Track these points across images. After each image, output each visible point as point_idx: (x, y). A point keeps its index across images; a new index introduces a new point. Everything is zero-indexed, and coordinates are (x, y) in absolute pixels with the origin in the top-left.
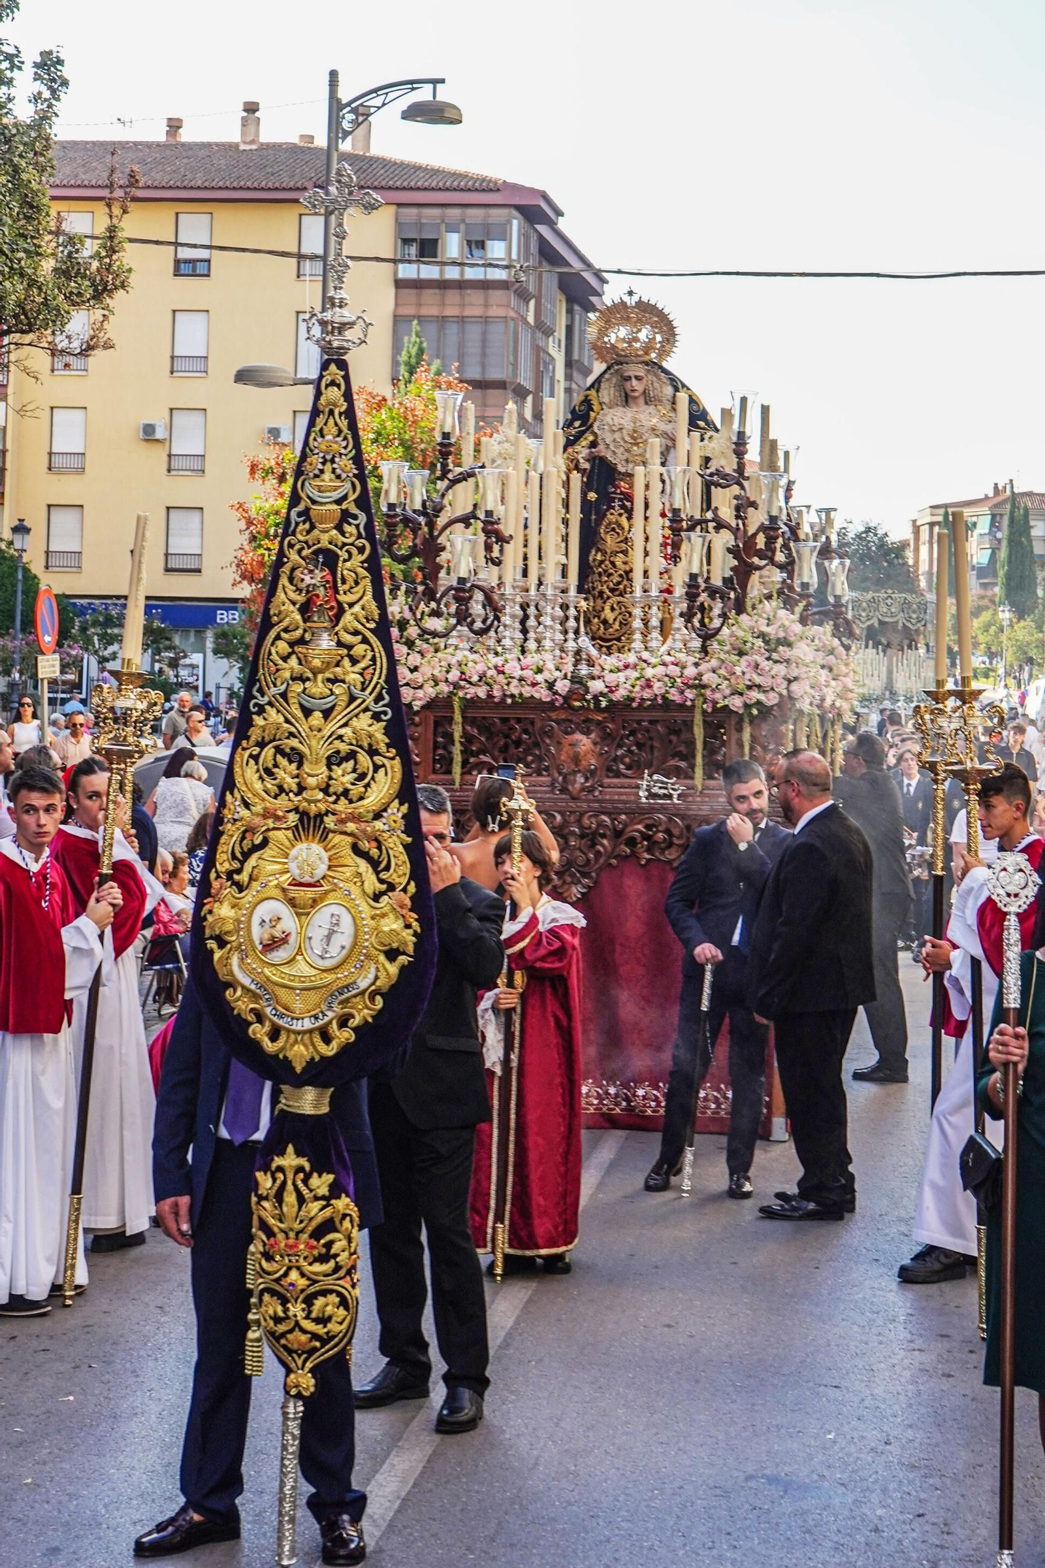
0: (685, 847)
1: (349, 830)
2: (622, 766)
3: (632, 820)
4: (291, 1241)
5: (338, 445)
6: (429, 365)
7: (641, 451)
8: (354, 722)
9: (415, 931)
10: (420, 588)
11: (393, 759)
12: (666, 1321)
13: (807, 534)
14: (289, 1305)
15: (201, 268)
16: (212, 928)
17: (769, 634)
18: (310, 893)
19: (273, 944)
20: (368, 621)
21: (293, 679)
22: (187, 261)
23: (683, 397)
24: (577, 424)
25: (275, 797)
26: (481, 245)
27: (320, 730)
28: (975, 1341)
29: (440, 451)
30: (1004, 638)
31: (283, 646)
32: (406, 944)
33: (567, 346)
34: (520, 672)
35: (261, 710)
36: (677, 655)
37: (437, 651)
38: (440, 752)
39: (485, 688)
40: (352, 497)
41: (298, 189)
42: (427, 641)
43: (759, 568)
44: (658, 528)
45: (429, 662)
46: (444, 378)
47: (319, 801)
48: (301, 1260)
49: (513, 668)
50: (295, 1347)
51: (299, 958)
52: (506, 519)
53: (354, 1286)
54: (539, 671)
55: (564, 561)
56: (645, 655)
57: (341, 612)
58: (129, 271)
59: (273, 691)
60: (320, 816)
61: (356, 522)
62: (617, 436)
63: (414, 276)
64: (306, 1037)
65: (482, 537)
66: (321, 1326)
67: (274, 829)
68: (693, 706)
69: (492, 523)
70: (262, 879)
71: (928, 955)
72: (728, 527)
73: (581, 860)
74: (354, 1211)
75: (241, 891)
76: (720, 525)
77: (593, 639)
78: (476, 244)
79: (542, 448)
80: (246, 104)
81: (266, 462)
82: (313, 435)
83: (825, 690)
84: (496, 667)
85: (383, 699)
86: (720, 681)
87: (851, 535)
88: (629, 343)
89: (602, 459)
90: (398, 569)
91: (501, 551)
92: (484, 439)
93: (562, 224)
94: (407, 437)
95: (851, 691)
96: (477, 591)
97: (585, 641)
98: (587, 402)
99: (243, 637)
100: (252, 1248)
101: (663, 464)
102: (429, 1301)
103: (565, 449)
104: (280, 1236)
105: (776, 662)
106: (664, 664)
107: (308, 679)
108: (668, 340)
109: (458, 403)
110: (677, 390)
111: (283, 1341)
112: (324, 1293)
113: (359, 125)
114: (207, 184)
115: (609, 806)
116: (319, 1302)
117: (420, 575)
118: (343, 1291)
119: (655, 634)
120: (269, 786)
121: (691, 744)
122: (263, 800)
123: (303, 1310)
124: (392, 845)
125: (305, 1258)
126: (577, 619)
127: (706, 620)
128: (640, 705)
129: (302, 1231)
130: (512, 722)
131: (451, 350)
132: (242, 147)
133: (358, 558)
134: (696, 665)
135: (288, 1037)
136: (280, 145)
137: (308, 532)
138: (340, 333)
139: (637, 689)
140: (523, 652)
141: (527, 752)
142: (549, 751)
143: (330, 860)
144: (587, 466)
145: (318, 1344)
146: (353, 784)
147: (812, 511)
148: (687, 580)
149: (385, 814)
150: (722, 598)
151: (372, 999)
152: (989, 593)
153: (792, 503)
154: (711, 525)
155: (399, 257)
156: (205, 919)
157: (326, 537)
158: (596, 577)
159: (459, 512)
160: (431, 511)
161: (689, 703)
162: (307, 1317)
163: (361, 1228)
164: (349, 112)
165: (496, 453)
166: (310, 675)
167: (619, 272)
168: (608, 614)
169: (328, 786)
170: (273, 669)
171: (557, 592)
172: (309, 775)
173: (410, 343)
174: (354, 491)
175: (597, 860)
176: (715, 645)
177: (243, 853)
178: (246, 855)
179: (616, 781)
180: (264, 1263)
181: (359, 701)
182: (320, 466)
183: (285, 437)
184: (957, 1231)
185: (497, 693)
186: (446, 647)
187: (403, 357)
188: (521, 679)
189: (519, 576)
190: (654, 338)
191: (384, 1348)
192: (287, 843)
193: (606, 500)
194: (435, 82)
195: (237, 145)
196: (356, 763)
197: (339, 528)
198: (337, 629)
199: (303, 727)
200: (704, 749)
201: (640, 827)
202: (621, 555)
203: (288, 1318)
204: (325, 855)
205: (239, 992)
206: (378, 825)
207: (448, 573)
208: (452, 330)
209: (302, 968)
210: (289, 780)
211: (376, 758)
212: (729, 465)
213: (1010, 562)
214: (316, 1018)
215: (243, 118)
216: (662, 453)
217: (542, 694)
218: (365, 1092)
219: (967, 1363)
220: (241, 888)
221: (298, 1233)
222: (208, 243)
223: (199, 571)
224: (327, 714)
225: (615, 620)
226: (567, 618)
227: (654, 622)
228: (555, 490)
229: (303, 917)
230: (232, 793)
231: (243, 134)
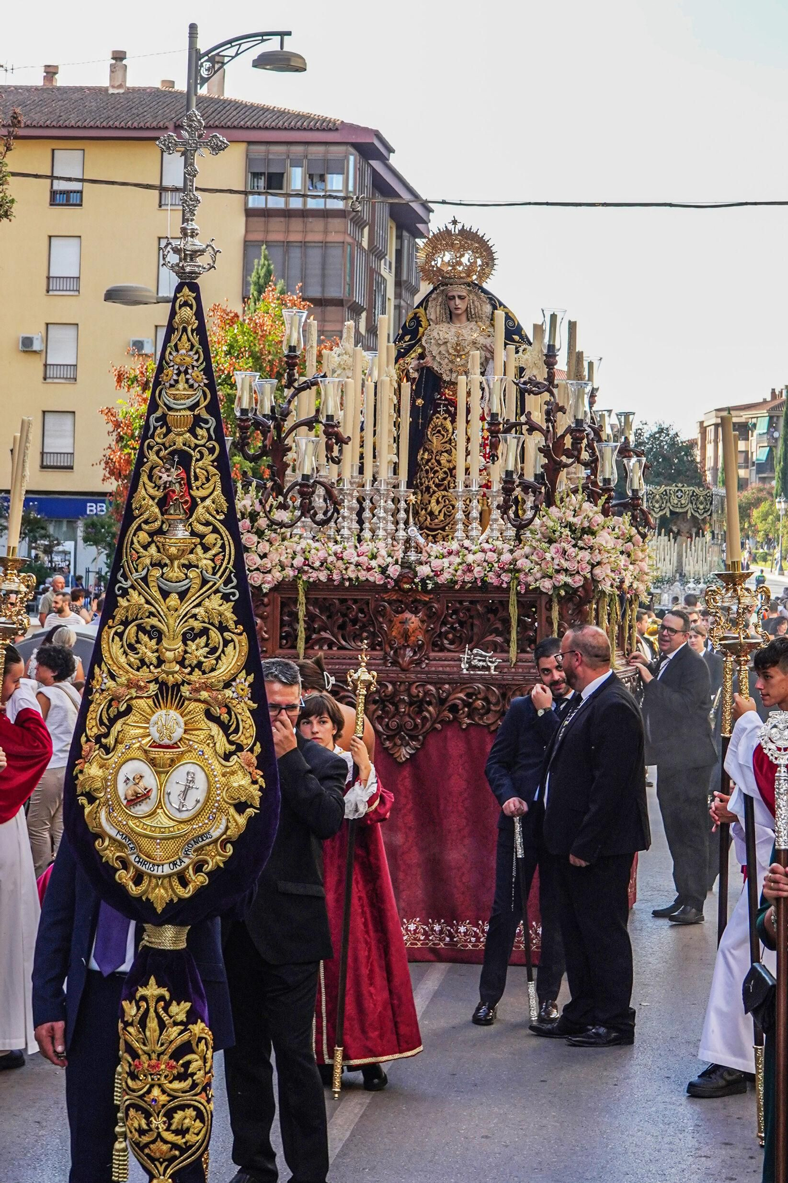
0: (502, 713)
1: (202, 698)
2: (446, 642)
3: (453, 690)
4: (153, 1062)
5: (191, 358)
6: (275, 285)
7: (463, 362)
8: (207, 603)
9: (261, 787)
10: (269, 484)
11: (241, 634)
12: (484, 1132)
13: (608, 436)
14: (152, 1119)
15: (74, 198)
16: (83, 786)
17: (574, 524)
18: (168, 754)
19: (137, 799)
20: (218, 513)
21: (153, 565)
22: (62, 192)
23: (500, 314)
24: (407, 338)
25: (138, 670)
26: (322, 178)
27: (176, 610)
28: (754, 1148)
29: (287, 362)
30: (780, 525)
31: (143, 536)
32: (253, 797)
33: (396, 268)
34: (357, 558)
35: (125, 593)
36: (494, 542)
37: (283, 539)
38: (286, 629)
39: (326, 572)
40: (203, 404)
41: (160, 128)
42: (275, 531)
43: (566, 466)
44: (478, 430)
45: (277, 550)
46: (289, 297)
47: (176, 672)
48: (163, 1078)
49: (350, 555)
50: (158, 1155)
51: (159, 811)
52: (345, 422)
53: (208, 1101)
54: (374, 557)
55: (395, 459)
56: (467, 543)
57: (194, 505)
58: (12, 201)
59: (135, 575)
60: (177, 686)
61: (207, 426)
62: (442, 348)
63: (262, 205)
64: (166, 881)
65: (323, 439)
66: (180, 1137)
67: (137, 697)
68: (508, 588)
69: (333, 426)
70: (127, 742)
71: (716, 808)
72: (540, 429)
73: (410, 724)
74: (209, 1035)
75: (107, 753)
76: (533, 428)
77: (421, 528)
78: (316, 177)
79: (376, 359)
80: (114, 52)
81: (132, 371)
82: (169, 350)
83: (624, 573)
84: (335, 554)
85: (232, 582)
86: (532, 565)
87: (647, 435)
88: (454, 266)
89: (430, 370)
90: (248, 465)
91: (340, 451)
92: (324, 352)
93: (394, 160)
94: (257, 349)
95: (647, 574)
96: (318, 486)
97: (413, 531)
98: (416, 318)
99: (110, 526)
100: (119, 1069)
101: (483, 374)
102: (277, 1116)
103: (396, 362)
104: (144, 1058)
105: (581, 548)
106: (483, 551)
107: (166, 565)
108: (487, 264)
109: (303, 320)
110: (495, 308)
111: (147, 1151)
112: (182, 1107)
113: (215, 72)
114: (79, 124)
115: (434, 676)
116: (178, 1116)
117: (268, 472)
118: (200, 1105)
119: (475, 524)
120: (132, 660)
121: (506, 621)
122: (127, 672)
123: (164, 1123)
124: (240, 711)
125: (166, 1077)
126: (407, 511)
127: (520, 512)
128: (462, 587)
129: (163, 1053)
130: (350, 602)
131: (295, 272)
132: (111, 91)
133: (209, 458)
134: (511, 551)
135: (150, 881)
136: (144, 89)
137: (165, 435)
138: (192, 259)
139: (459, 573)
140: (359, 540)
141: (363, 628)
142: (382, 627)
143: (186, 724)
144: (416, 375)
145: (177, 1153)
146: (205, 657)
147: (613, 415)
148: (504, 477)
149: (234, 683)
150: (534, 492)
151: (223, 847)
152: (767, 486)
153: (594, 409)
154: (525, 427)
155: (249, 190)
156: (77, 778)
157: (180, 439)
158: (424, 474)
159: (304, 417)
160: (279, 415)
161: (505, 586)
162: (167, 1130)
163: (215, 1049)
164: (206, 61)
165: (336, 365)
166: (168, 561)
167: (444, 202)
168: (434, 507)
169: (184, 659)
170: (135, 556)
171: (389, 487)
172: (167, 650)
173: (259, 265)
174: (205, 400)
175: (423, 725)
176: (528, 534)
177: (109, 719)
178: (113, 721)
179: (441, 654)
180: (129, 1082)
181: (211, 584)
182: (175, 377)
183: (148, 349)
184: (738, 1051)
185: (336, 577)
186: (291, 537)
187: (253, 278)
188: (358, 565)
189: (356, 473)
190: (475, 262)
191: (237, 1157)
192: (149, 710)
193: (432, 405)
194: (283, 34)
195: (106, 89)
196: (208, 639)
197: (192, 431)
198: (191, 520)
199: (162, 608)
200: (518, 626)
201: (462, 695)
202: (445, 454)
203: (151, 1130)
204: (182, 720)
205: (107, 843)
206: (228, 693)
207: (294, 470)
208: (296, 253)
209: (162, 820)
210: (149, 654)
211: (225, 634)
212: (541, 375)
213: (785, 459)
214: (175, 864)
215: (111, 65)
216: (482, 364)
217: (376, 577)
218: (219, 929)
219: (748, 1167)
220: (108, 750)
221: (159, 1055)
222: (81, 177)
223: (71, 468)
224: (182, 595)
225: (440, 512)
226: (399, 510)
227: (475, 514)
228: (388, 396)
229: (163, 775)
230: (100, 667)
231: (112, 79)
